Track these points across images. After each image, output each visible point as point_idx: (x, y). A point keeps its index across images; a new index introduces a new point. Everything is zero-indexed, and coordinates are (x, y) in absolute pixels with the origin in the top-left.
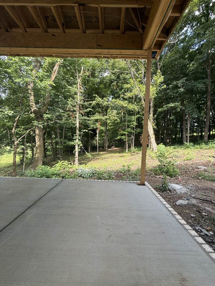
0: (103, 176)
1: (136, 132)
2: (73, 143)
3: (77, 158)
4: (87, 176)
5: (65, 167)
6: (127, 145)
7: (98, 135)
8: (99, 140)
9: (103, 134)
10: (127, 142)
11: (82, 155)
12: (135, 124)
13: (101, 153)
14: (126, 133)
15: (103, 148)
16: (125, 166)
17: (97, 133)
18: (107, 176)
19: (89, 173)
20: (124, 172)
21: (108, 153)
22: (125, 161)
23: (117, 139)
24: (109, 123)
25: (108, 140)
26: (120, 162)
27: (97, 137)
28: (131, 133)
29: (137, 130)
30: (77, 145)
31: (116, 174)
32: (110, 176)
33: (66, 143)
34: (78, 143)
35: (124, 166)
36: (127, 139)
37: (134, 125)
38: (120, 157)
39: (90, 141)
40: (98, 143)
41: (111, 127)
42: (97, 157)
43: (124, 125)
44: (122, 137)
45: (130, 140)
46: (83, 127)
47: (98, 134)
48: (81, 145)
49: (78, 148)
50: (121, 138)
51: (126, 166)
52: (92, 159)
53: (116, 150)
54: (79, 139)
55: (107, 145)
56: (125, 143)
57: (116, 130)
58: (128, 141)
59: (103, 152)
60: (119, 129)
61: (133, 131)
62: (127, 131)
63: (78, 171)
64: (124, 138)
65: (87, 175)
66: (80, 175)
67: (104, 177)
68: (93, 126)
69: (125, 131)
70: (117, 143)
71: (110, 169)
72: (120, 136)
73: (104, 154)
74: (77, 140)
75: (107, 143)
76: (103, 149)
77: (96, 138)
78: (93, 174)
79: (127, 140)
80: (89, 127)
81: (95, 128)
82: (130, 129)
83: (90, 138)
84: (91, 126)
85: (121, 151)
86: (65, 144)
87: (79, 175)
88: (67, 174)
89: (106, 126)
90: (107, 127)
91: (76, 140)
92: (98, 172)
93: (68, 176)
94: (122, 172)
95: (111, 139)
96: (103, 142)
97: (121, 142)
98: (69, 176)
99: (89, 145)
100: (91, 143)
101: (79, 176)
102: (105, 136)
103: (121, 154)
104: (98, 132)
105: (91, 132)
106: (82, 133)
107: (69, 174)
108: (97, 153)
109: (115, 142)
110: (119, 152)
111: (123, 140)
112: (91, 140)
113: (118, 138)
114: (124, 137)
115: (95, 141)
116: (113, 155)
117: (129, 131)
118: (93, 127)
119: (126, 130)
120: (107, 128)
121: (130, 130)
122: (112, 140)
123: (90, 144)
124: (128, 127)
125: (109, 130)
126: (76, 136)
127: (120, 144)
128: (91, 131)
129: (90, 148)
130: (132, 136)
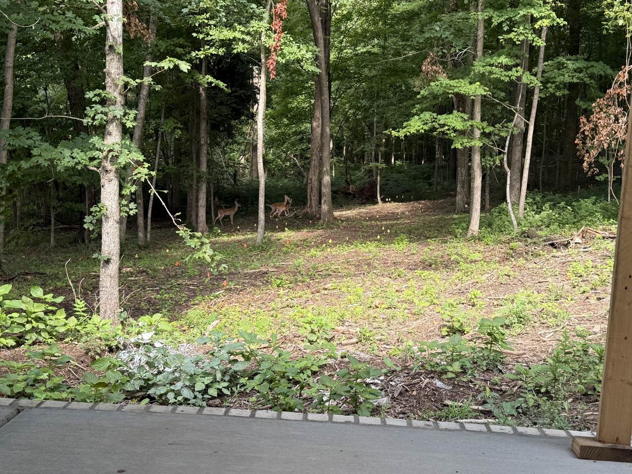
0: (306, 393)
1: (551, 88)
2: (81, 157)
3: (113, 267)
4: (186, 393)
5: (28, 327)
6: (478, 182)
7: (260, 108)
8: (270, 143)
9: (300, 102)
10: (477, 158)
11: (146, 247)
12: (546, 23)
13: (287, 235)
14: (475, 90)
15: (300, 198)
16: (462, 332)
17: (254, 90)
18: (334, 395)
19: (206, 374)
20: (456, 367)
21: (339, 240)
22: (461, 292)
23: (401, 134)
24: (348, 17)
25: (338, 148)
26: (421, 304)
27: (260, 118)
28: (510, 90)
29: (560, 66)
30: (112, 175)
31: (399, 383)
32: (355, 398)
33: (30, 156)
34: (122, 160)
35: (453, 331)
36: (477, 133)
37: (538, 31)
38: (428, 265)
39: (204, 150)
40: (265, 162)
41: (361, 49)
42: (256, 266)
43: (458, 33)
44: (442, 119)
45: (501, 143)
46: (150, 38)
47: (262, 97)
48: (143, 173)
49: (121, 196)
50: (433, 129)
51: (470, 331)
52: (220, 277)
53: (394, 216)
54: (129, 124)
55: (327, 179)
56: (461, 172)
57: (394, 71)
58: (484, 152)
59: (298, 228)
60: (419, 59)
61: (525, 80)
62: (482, 79)
63: (124, 355)
64: (459, 126)
65: (192, 388)
66: (134, 385)
67: (311, 399)
68: (227, 34)
69: (464, 74)
70: (399, 170)
71: (351, 349)
72: (427, 115)
73: (304, 245)
74: (114, 138)
75: (326, 168)
76: (300, 212)
77: (246, 129)
78: (234, 378)
79: (477, 143)
80: (197, 45)
81: (240, 48)
82: (504, 60)
83: (203, 126)
84: (216, 34)
85: (428, 226)
86: (24, 165)
87: (129, 387)
88: (44, 381)
89: (320, 34)
90: (327, 47)
91: (101, 130)
92: (265, 366)
93: (52, 390)
94: (445, 372)
95: (358, 136)
96: (302, 156)
97: (431, 158)
98: (56, 395)
99: (199, 178)
100: (210, 162)
101: (130, 396)
102: (318, 114)
103: (431, 249)
104: (260, 82)
105: (210, 78)
106: (147, 80)
107: (57, 380)
108: (259, 235)
109: (387, 160)
110: (417, 234)
111: (451, 142)
112: (213, 143)
113: (415, 125)
114: (454, 120)
115: (243, 153)
116: (370, 249)
117: (498, 73)
118: (227, 44)
119: (479, 67)
120: (333, 56)
121: (508, 68)
122: (369, 147)
123: (204, 168)
124: (492, 47)
125: (345, 69)
126: (103, 102)
127: (428, 178)
128: (210, 72)
129: (202, 202)
130: (518, 118)
